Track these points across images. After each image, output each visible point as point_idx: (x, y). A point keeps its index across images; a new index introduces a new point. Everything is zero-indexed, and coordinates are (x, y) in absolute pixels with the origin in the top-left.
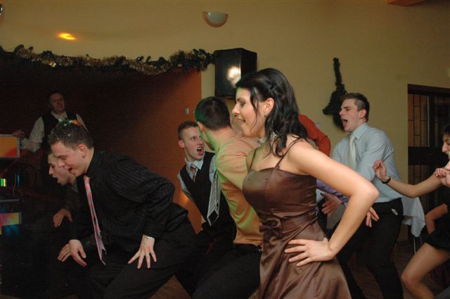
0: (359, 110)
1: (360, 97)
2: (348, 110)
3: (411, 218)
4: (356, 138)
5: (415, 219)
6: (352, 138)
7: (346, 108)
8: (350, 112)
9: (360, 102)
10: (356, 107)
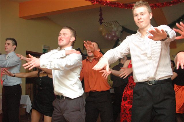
0: (13, 46)
1: (14, 40)
2: (8, 45)
3: (26, 105)
4: (9, 57)
5: (28, 106)
6: (7, 56)
7: (8, 43)
8: (9, 46)
9: (14, 42)
10: (12, 44)
